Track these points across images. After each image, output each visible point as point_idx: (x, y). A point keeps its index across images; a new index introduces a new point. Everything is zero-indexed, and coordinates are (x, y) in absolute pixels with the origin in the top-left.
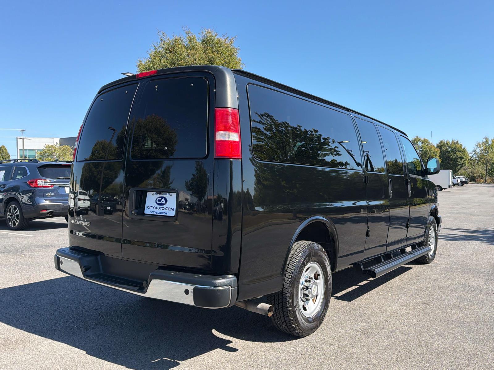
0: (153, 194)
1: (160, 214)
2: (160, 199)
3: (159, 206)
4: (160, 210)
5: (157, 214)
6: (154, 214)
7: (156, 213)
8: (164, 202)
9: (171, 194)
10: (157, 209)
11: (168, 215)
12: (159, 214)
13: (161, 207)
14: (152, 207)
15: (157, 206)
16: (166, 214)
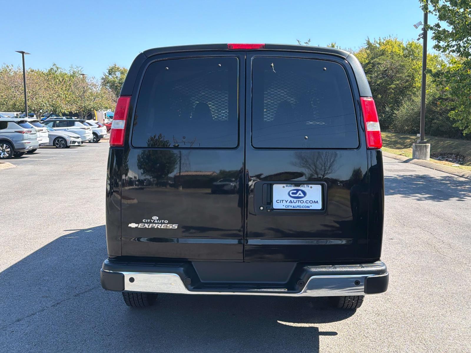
0: (284, 187)
1: (299, 208)
2: (295, 191)
3: (295, 200)
4: (297, 204)
5: (295, 208)
6: (290, 208)
7: (293, 207)
8: (302, 195)
9: (310, 186)
10: (292, 203)
11: (311, 208)
12: (297, 208)
13: (298, 201)
14: (284, 201)
15: (292, 199)
16: (309, 207)
